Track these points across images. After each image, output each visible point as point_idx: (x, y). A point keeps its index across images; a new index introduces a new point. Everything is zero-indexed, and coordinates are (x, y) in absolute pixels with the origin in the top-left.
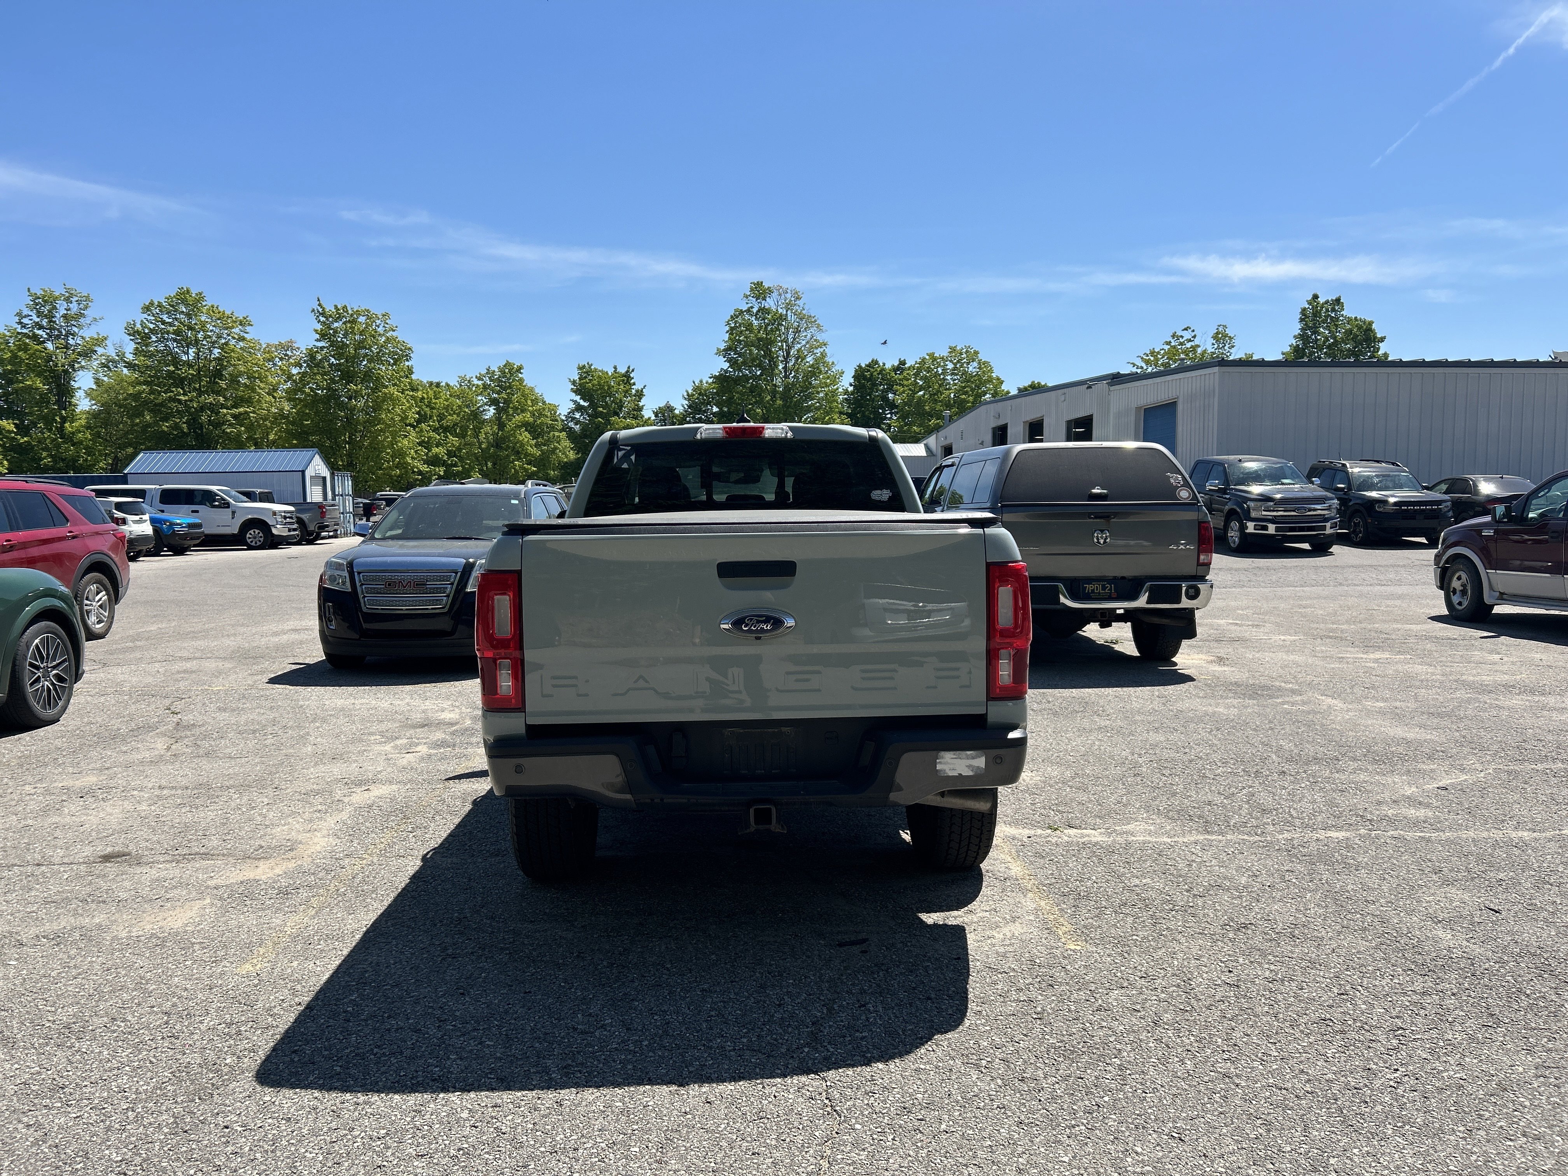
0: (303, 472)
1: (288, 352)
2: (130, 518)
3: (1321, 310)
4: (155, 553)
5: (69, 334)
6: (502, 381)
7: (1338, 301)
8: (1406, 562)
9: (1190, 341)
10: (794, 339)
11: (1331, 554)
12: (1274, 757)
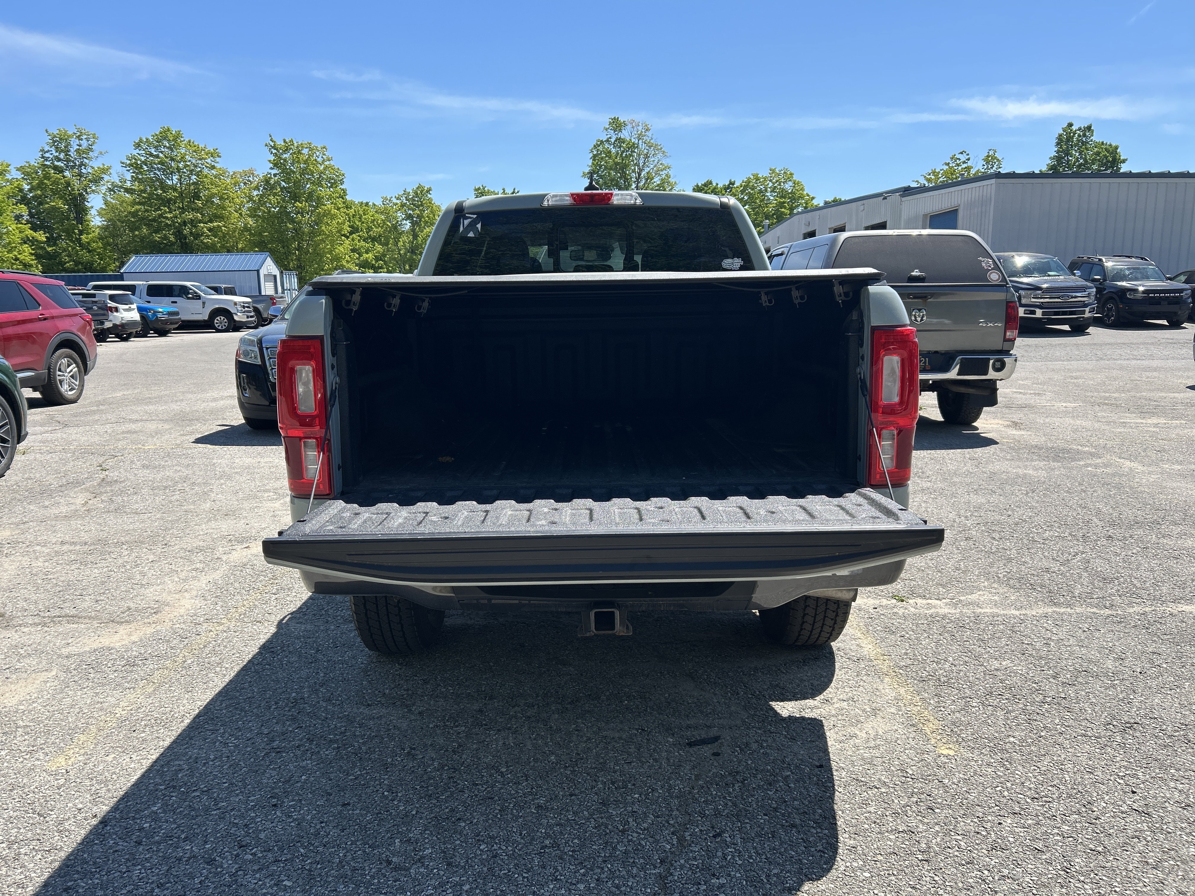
0: (258, 271)
1: (250, 178)
2: (121, 307)
3: (1073, 136)
4: (143, 334)
5: (82, 164)
6: (415, 201)
7: (1089, 128)
8: (1153, 340)
9: (964, 162)
10: (644, 163)
11: (1088, 334)
12: (1095, 520)
